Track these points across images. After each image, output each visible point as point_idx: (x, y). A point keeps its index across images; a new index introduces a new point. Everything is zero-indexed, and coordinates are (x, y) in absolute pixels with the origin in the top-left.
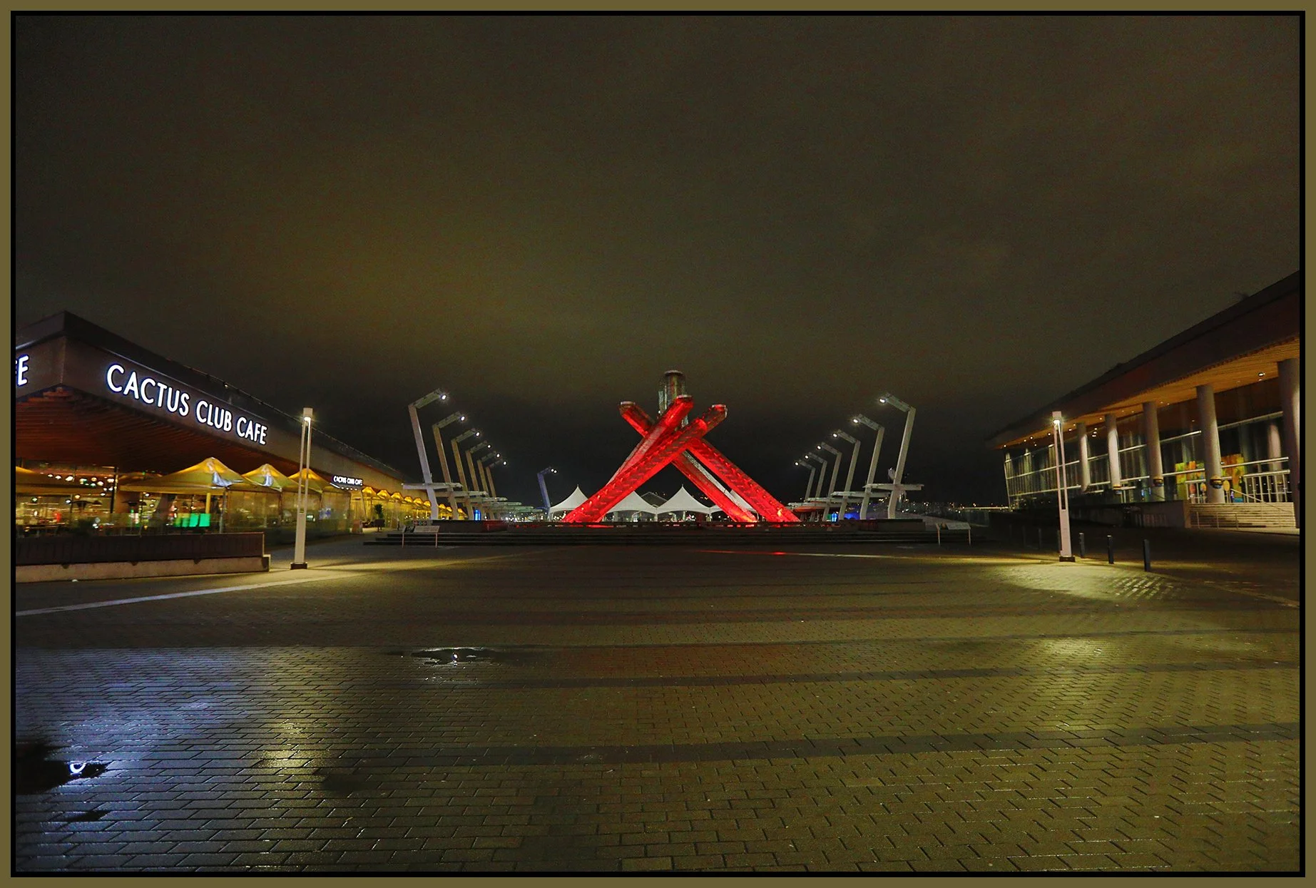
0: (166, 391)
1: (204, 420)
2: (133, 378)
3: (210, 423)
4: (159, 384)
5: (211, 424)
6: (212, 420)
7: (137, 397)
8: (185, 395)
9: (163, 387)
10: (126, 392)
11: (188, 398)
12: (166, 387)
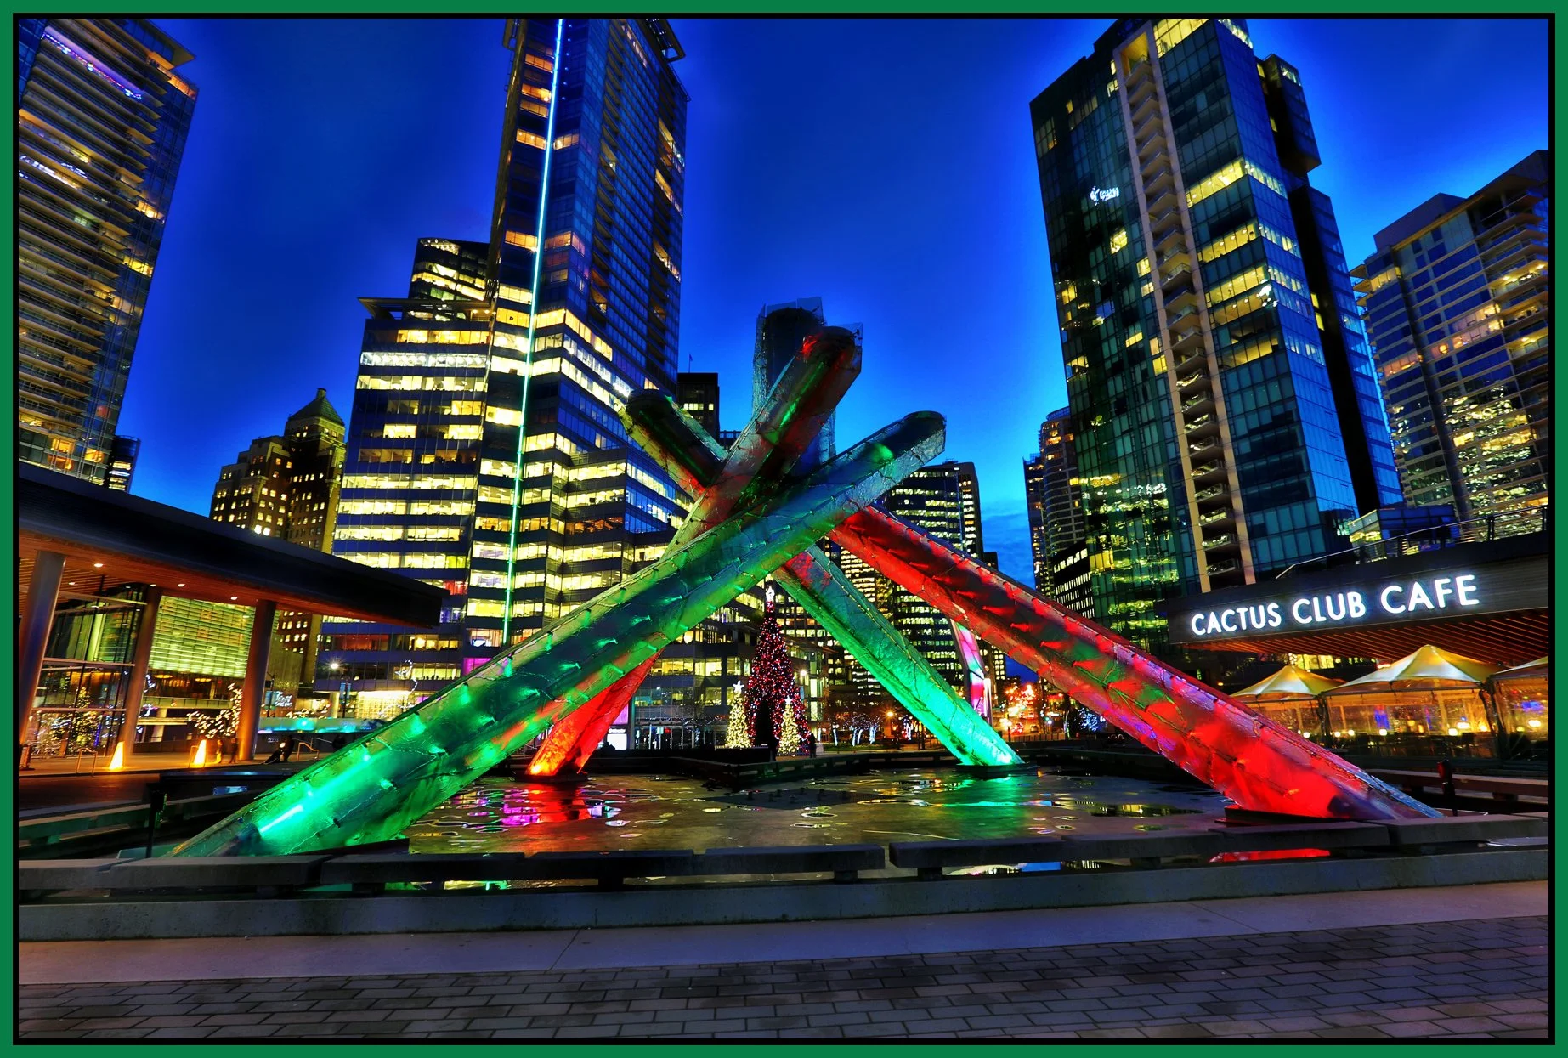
0: (1248, 615)
1: (1309, 619)
2: (1212, 615)
3: (1320, 619)
4: (1238, 610)
5: (1324, 619)
6: (1324, 611)
7: (1219, 630)
8: (1275, 606)
9: (1242, 611)
10: (1209, 631)
11: (1276, 606)
12: (1246, 609)
